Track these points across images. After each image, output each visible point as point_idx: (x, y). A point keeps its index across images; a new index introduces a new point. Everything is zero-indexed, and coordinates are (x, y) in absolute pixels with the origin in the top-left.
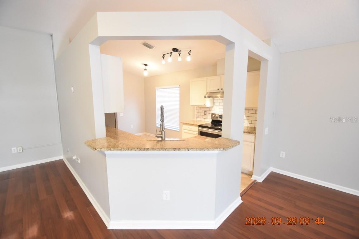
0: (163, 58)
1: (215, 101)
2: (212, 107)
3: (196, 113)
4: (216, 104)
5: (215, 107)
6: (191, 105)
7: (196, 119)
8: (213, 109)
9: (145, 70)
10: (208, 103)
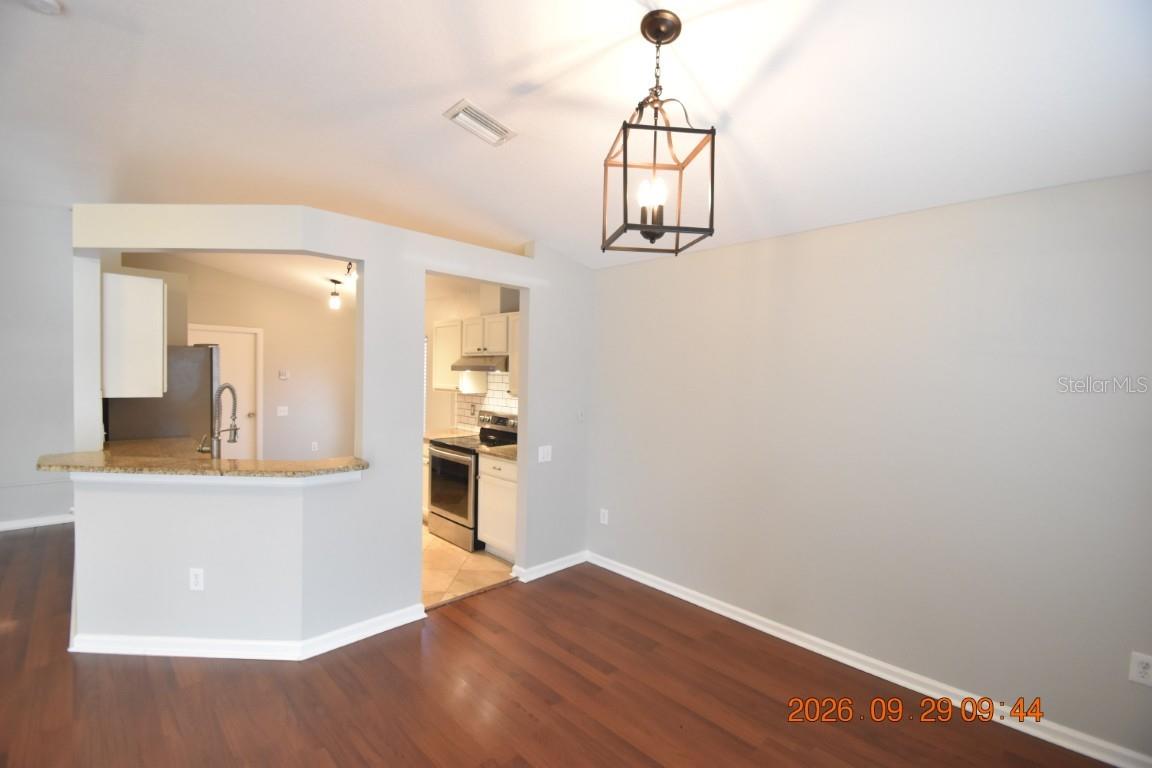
0: (349, 269)
1: (490, 378)
2: (483, 396)
3: (456, 411)
4: (491, 386)
5: (490, 394)
6: (437, 389)
7: (455, 427)
8: (486, 400)
9: (335, 294)
10: (467, 382)
